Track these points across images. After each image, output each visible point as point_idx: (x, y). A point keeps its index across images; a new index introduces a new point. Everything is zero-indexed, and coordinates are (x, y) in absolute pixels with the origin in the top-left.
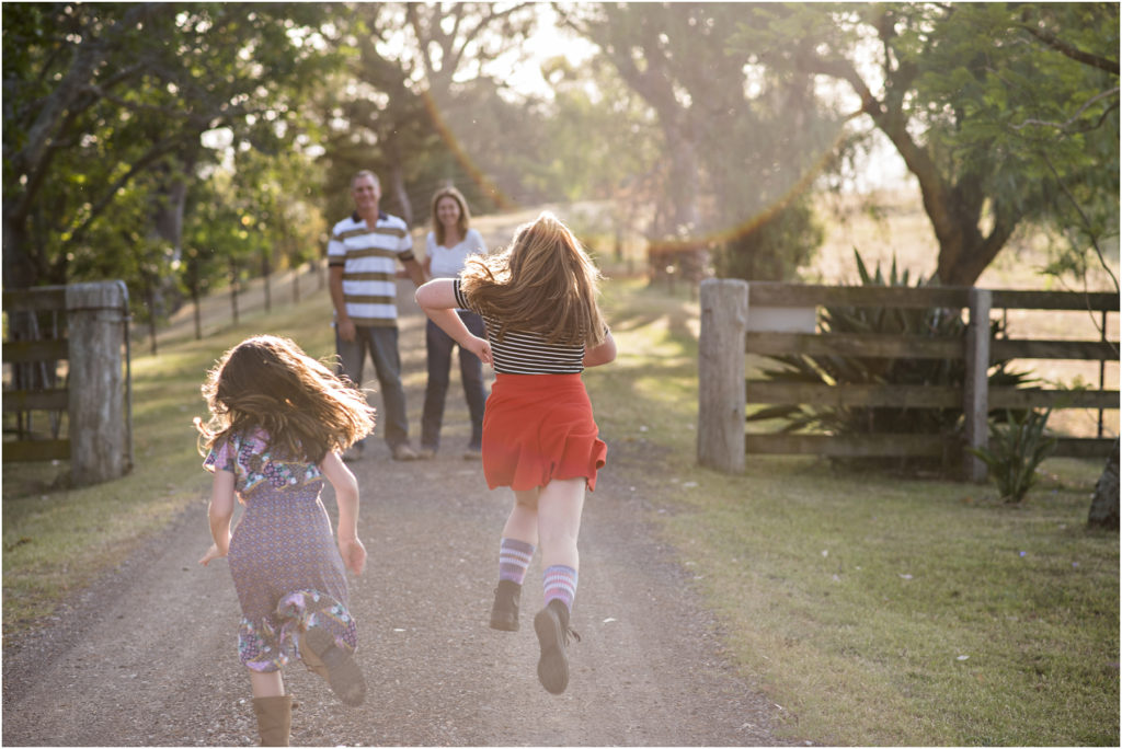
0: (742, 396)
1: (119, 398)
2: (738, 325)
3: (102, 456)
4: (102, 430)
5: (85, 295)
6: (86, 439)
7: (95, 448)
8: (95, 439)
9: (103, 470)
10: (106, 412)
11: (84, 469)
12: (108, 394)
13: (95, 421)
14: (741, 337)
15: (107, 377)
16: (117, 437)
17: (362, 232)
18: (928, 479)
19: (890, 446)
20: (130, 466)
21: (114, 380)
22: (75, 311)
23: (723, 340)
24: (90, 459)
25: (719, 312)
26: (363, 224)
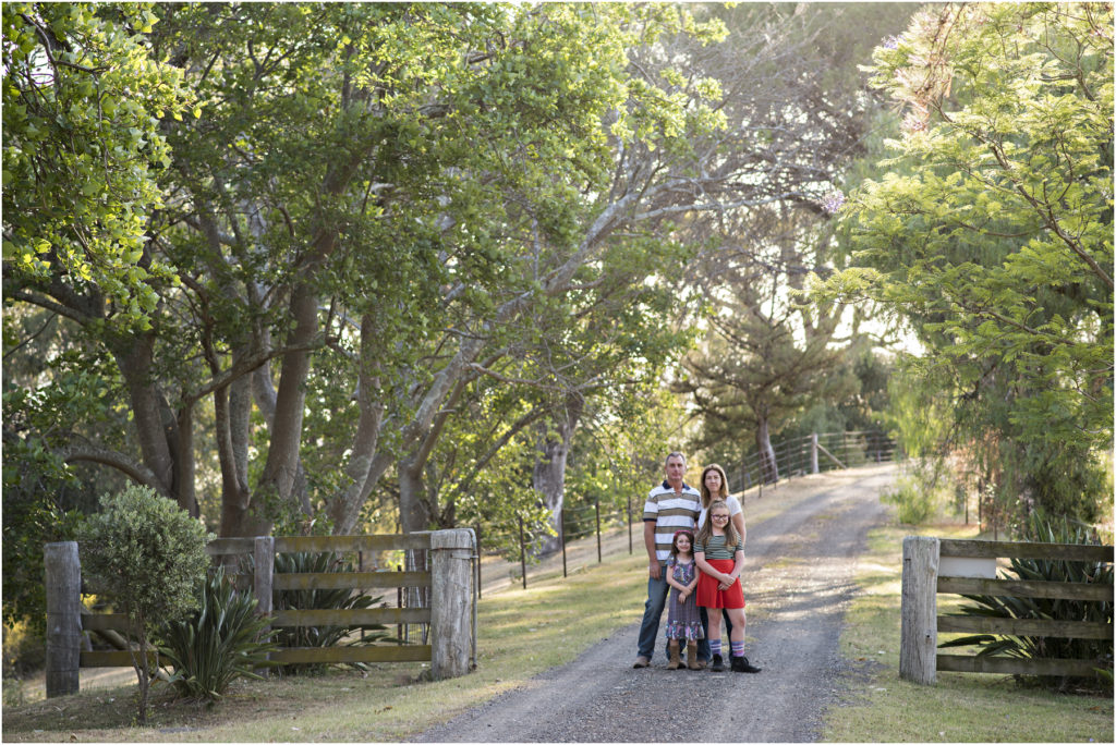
0: (934, 626)
1: (468, 614)
2: (931, 571)
3: (454, 658)
4: (454, 639)
5: (445, 539)
6: (442, 647)
7: (449, 652)
8: (449, 645)
9: (454, 669)
10: (457, 626)
11: (440, 668)
12: (460, 612)
13: (449, 632)
14: (934, 579)
15: (459, 600)
16: (467, 645)
17: (671, 496)
18: (1083, 694)
19: (1054, 668)
20: (474, 666)
21: (464, 602)
22: (437, 550)
23: (918, 582)
24: (445, 660)
25: (916, 560)
26: (672, 490)
